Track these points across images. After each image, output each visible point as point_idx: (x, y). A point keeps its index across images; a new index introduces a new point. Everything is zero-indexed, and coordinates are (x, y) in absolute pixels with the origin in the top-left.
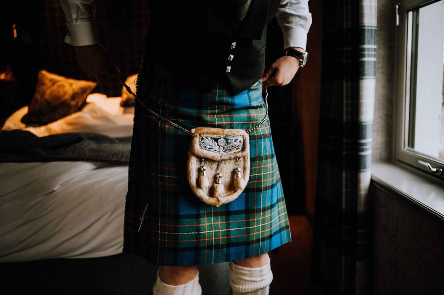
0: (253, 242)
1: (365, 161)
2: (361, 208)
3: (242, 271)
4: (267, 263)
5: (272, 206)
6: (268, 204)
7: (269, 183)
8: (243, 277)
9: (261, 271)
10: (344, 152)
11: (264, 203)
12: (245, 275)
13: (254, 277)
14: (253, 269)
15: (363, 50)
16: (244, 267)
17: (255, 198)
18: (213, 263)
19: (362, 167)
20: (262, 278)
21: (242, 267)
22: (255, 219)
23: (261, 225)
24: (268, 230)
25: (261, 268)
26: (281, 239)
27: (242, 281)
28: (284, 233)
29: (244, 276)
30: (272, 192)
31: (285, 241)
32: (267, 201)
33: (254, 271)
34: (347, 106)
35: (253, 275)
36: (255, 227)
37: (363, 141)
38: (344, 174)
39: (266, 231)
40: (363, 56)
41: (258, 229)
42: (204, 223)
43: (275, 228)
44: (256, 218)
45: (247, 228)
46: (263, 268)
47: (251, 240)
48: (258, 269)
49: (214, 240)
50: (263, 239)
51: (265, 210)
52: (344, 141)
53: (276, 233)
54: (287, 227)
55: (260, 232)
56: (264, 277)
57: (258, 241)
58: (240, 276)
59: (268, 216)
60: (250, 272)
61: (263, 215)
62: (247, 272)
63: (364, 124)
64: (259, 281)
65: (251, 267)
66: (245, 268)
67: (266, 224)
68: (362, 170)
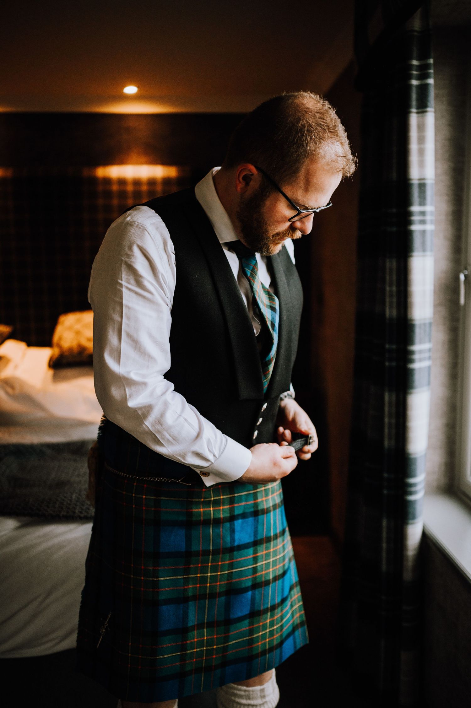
0: (257, 656)
1: (414, 509)
2: (408, 575)
3: (236, 692)
4: (271, 678)
5: (283, 600)
6: (278, 600)
7: (279, 570)
8: (237, 700)
9: (262, 690)
10: (385, 492)
11: (273, 599)
12: (241, 697)
13: (253, 699)
14: (251, 689)
15: (412, 353)
16: (238, 685)
17: (263, 595)
18: (202, 691)
19: (410, 516)
20: (264, 700)
21: (236, 686)
22: (261, 624)
23: (268, 630)
24: (277, 635)
25: (262, 687)
26: (295, 642)
27: (235, 705)
28: (298, 633)
29: (239, 698)
30: (283, 582)
31: (300, 644)
32: (276, 596)
33: (252, 691)
34: (390, 428)
35: (251, 696)
36: (261, 634)
37: (412, 481)
38: (385, 523)
39: (275, 637)
40: (412, 361)
41: (264, 636)
42: (194, 638)
43: (287, 629)
44: (262, 622)
45: (250, 637)
46: (265, 686)
47: (255, 652)
48: (258, 688)
49: (205, 659)
50: (271, 649)
51: (273, 608)
52: (386, 475)
53: (288, 636)
54: (301, 624)
55: (267, 640)
56: (267, 699)
57: (264, 653)
58: (233, 698)
59: (277, 616)
60: (247, 693)
61: (272, 616)
62: (242, 693)
63: (413, 456)
64: (260, 705)
65: (248, 686)
66: (240, 687)
67: (275, 627)
68: (410, 521)
